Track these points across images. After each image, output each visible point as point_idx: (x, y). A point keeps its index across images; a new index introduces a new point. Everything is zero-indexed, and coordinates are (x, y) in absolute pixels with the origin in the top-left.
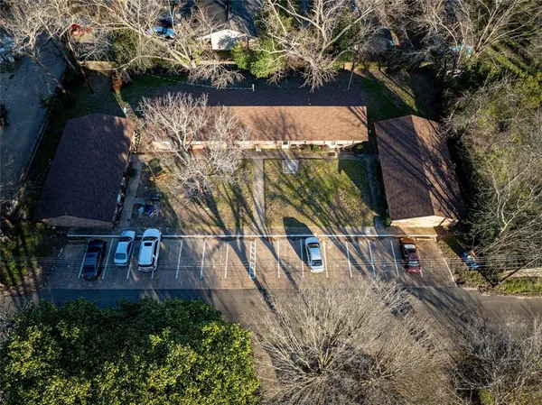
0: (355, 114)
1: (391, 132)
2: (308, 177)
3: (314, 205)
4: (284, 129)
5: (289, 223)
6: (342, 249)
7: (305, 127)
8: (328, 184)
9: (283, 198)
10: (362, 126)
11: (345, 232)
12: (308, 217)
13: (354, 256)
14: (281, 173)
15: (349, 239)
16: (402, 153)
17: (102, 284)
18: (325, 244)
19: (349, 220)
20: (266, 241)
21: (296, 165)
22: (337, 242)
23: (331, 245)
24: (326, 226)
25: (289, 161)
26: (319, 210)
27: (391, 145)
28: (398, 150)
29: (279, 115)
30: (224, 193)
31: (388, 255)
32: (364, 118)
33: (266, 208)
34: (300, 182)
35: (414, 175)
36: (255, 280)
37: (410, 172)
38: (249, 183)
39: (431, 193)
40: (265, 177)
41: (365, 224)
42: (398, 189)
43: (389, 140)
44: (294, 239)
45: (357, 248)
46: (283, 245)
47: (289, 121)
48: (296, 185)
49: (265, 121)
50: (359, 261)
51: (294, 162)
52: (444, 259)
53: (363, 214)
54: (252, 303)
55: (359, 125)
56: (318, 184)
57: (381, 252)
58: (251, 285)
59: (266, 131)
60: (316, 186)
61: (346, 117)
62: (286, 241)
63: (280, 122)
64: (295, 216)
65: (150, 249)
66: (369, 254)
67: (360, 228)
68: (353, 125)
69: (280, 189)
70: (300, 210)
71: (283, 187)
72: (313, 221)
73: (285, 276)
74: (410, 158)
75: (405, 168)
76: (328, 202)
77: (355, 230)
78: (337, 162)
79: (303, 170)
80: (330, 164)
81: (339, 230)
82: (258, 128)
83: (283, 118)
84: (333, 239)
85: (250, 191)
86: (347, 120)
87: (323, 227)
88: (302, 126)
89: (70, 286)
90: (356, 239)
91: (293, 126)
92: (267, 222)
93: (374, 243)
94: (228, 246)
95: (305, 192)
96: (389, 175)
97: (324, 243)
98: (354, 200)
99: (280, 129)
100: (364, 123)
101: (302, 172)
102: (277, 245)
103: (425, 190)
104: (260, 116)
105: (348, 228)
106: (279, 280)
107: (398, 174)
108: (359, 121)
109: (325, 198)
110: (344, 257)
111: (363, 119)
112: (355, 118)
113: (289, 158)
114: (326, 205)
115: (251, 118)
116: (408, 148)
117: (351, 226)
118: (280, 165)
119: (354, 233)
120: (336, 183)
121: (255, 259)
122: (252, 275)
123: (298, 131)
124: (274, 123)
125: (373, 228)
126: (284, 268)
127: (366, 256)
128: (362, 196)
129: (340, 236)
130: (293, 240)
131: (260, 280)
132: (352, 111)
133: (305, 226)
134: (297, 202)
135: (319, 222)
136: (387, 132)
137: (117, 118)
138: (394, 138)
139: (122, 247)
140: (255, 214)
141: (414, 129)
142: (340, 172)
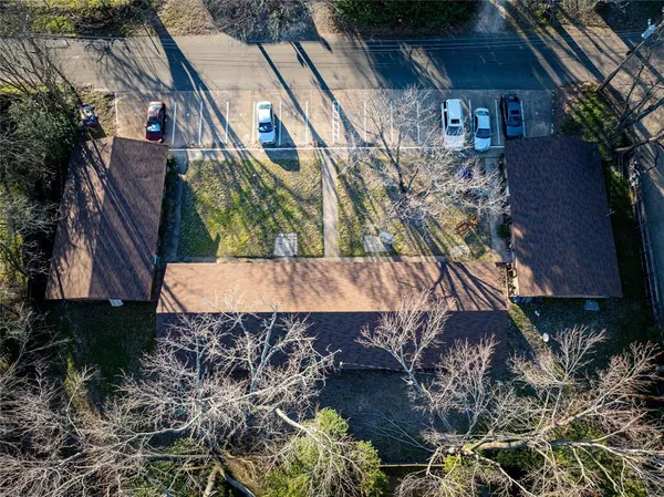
0: (177, 302)
1: (128, 274)
2: (263, 228)
3: (259, 187)
4: (291, 279)
5: (292, 164)
6: (232, 134)
7: (261, 281)
8: (237, 218)
9: (298, 198)
10: (170, 284)
11: (225, 153)
12: (268, 171)
13: (220, 127)
14: (299, 233)
15: (222, 145)
16: (124, 233)
17: (495, 95)
19: (218, 169)
20: (321, 144)
21: (277, 246)
22: (237, 143)
23: (244, 139)
24: (248, 161)
25: (287, 253)
26: (253, 181)
27: (135, 252)
28: (128, 241)
29: (299, 300)
30: (376, 205)
31: (180, 128)
32: (165, 295)
33: (321, 182)
34: (275, 220)
35: (120, 196)
36: (332, 98)
37: (124, 202)
38: (344, 219)
39: (107, 167)
40: (321, 228)
41: (200, 163)
42: (147, 182)
43: (136, 260)
44: (288, 145)
45: (215, 136)
46: (301, 138)
47: (284, 291)
48: (279, 216)
49: (320, 289)
50: (216, 121)
51: (278, 251)
52: (118, 123)
53: (199, 175)
54: (336, 77)
55: (175, 285)
56: (251, 218)
57: (188, 132)
58: (336, 94)
59: (319, 275)
60: (257, 216)
61: (193, 296)
62: (296, 144)
63: (297, 289)
64: (285, 172)
65: (452, 116)
66: (203, 129)
67: (207, 159)
68: (185, 285)
69: (301, 209)
70: (279, 183)
71: (298, 215)
72: (263, 167)
73: (300, 104)
74: (116, 223)
75: (127, 208)
76: (240, 191)
77: (214, 158)
78: (219, 254)
79: (268, 239)
80: (230, 249)
81: (232, 158)
82: (332, 280)
83: (293, 295)
84: (241, 145)
85: (341, 206)
86: (192, 292)
87: (251, 159)
88: (265, 282)
89: (527, 93)
90: (214, 146)
91: (278, 283)
92: (319, 166)
93: (193, 142)
94: (366, 138)
95: (269, 206)
96: (152, 206)
97: (253, 141)
98: (205, 195)
99: (297, 279)
100: (167, 289)
101: (270, 237)
102: (308, 137)
103: (114, 170)
104: (329, 297)
105: (221, 159)
106: (307, 99)
107: (142, 203)
108: (174, 291)
109: (244, 196)
110: (232, 126)
111: (167, 294)
112: (178, 296)
113: (286, 259)
114: (244, 188)
115: (342, 295)
116: (114, 239)
117: (217, 161)
118: (300, 248)
119: (214, 153)
120: (226, 221)
121: (334, 122)
122: (336, 104)
123: (270, 276)
124: (307, 287)
125: (191, 159)
126: (302, 113)
127: (207, 126)
128: (195, 200)
129: (231, 149)
130: (290, 144)
131: (328, 100)
132: (180, 305)
133: (274, 161)
134: (280, 192)
135: (255, 165)
136: (135, 276)
138: (127, 262)
139: (484, 122)
140: (334, 175)
141: (94, 270)
142: (218, 238)
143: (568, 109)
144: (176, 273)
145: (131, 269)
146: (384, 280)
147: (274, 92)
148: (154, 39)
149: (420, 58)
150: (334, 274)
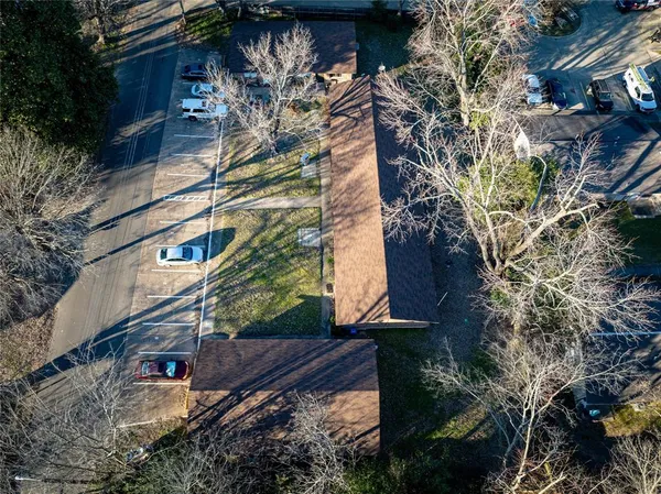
0: (377, 303)
1: (350, 359)
2: (293, 256)
3: (250, 262)
4: (349, 215)
5: (229, 234)
6: (186, 291)
7: (352, 238)
8: (281, 280)
9: (263, 228)
10: (359, 315)
11: (209, 296)
12: (233, 255)
13: (176, 304)
14: (299, 227)
15: (199, 301)
16: (303, 370)
17: (178, 83)
18: (195, 271)
19: (225, 302)
20: (208, 211)
21: (311, 244)
22: (199, 286)
23: (194, 279)
24: (220, 274)
25: (317, 236)
26: (243, 267)
27: (325, 356)
28: (314, 364)
29: (369, 205)
30: (273, 169)
31: (170, 346)
32: (371, 320)
33: (249, 210)
34: (285, 247)
35: (263, 376)
36: (161, 200)
37: (270, 372)
38: (287, 191)
39: (226, 393)
40: (294, 209)
41: (217, 321)
42: (246, 354)
43: (335, 355)
44: (207, 238)
45: (187, 309)
46: (201, 227)
47: (361, 218)
48: (281, 243)
49: (358, 192)
50: (168, 308)
51: (316, 242)
52: (153, 421)
53: (231, 321)
54: (137, 196)
55: (359, 310)
56: (282, 268)
57: (176, 338)
58: (156, 196)
59: (345, 195)
60: (280, 263)
61: (371, 291)
62: (205, 231)
63: (358, 208)
64: (236, 240)
66: (176, 322)
67: (213, 314)
68: (359, 302)
69: (275, 226)
70: (245, 245)
71: (280, 228)
72: (228, 259)
73: (161, 228)
74: (294, 376)
75: (277, 368)
76: (253, 279)
77: (211, 308)
78: (317, 294)
79: (302, 252)
80: (313, 285)
81: (214, 289)
82: (349, 185)
83: (364, 210)
84: (201, 282)
85: (273, 194)
86: (366, 292)
87: (218, 272)
88: (354, 235)
90: (199, 309)
91: (353, 224)
92: (231, 212)
93: (190, 331)
94: (207, 175)
95: (270, 252)
96: (273, 347)
97: (199, 271)
98: (254, 312)
99: (349, 210)
100: (363, 317)
101: (301, 250)
102: (202, 222)
103: (232, 385)
104: (365, 185)
105: (214, 300)
106: (158, 221)
107: (271, 356)
108: (365, 309)
109: (258, 275)
110: (176, 292)
111: (369, 315)
112: (371, 303)
114: (249, 276)
115: (362, 176)
116: (314, 376)
117: (217, 304)
118: (311, 225)
119: (207, 307)
120: (283, 291)
121: (186, 200)
122: (167, 197)
123: (347, 232)
124: (356, 202)
125: (212, 331)
126: (172, 227)
127: (174, 318)
128: (259, 322)
129: (204, 291)
130: (205, 237)
131: (161, 204)
132: (381, 299)
133: (222, 250)
134: (256, 243)
135: (225, 267)
136: (350, 354)
137: (355, 54)
138: (337, 362)
140: (242, 200)
141: (349, 389)
142: (301, 297)
143: (198, 41)
144: (346, 314)
145: (344, 358)
146: (348, 150)
147: (144, 250)
148: (43, 386)
149: (132, 130)
150: (343, 185)
